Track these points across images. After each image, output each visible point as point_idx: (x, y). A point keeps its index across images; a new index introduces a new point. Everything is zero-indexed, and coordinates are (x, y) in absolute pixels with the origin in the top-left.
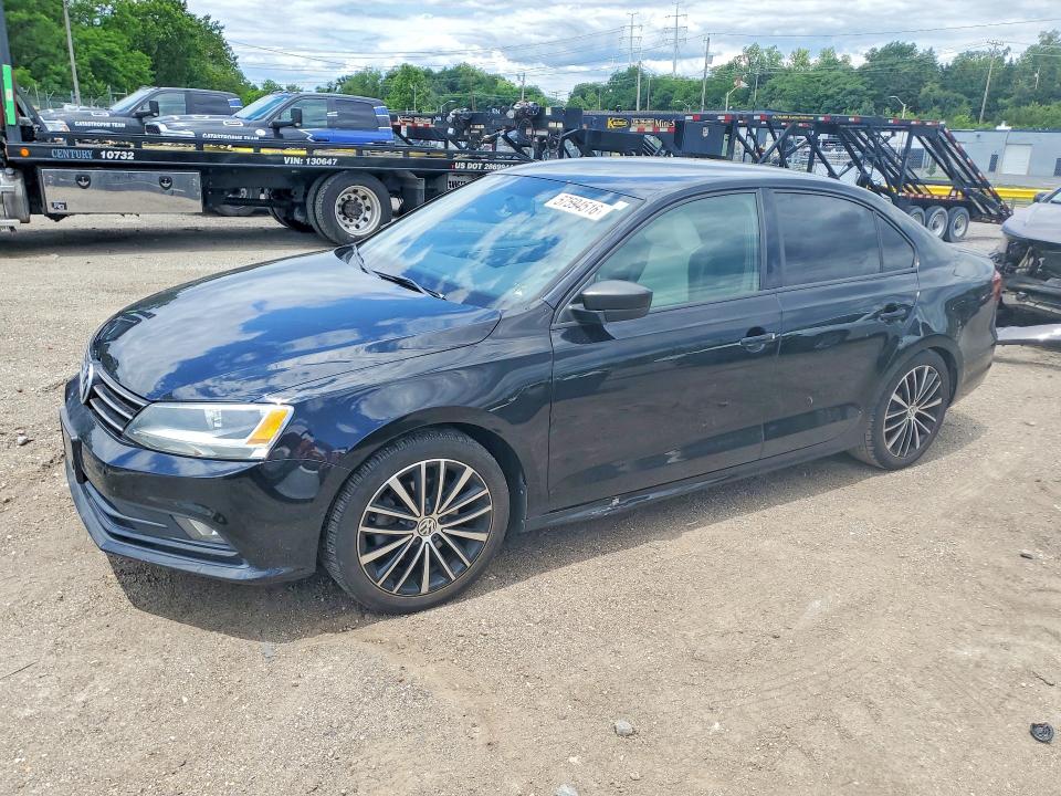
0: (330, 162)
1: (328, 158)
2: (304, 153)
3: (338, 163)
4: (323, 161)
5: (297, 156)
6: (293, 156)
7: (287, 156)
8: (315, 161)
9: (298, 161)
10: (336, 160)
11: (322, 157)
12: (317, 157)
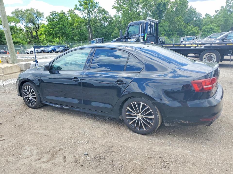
0: (202, 47)
1: (202, 46)
2: (196, 45)
3: (204, 48)
4: (201, 47)
5: (194, 46)
6: (193, 46)
7: (192, 46)
8: (198, 47)
9: (194, 47)
10: (204, 47)
11: (200, 46)
12: (199, 46)
